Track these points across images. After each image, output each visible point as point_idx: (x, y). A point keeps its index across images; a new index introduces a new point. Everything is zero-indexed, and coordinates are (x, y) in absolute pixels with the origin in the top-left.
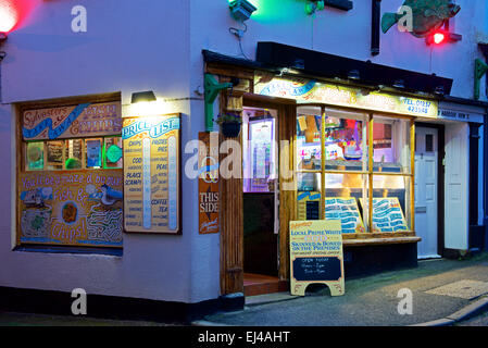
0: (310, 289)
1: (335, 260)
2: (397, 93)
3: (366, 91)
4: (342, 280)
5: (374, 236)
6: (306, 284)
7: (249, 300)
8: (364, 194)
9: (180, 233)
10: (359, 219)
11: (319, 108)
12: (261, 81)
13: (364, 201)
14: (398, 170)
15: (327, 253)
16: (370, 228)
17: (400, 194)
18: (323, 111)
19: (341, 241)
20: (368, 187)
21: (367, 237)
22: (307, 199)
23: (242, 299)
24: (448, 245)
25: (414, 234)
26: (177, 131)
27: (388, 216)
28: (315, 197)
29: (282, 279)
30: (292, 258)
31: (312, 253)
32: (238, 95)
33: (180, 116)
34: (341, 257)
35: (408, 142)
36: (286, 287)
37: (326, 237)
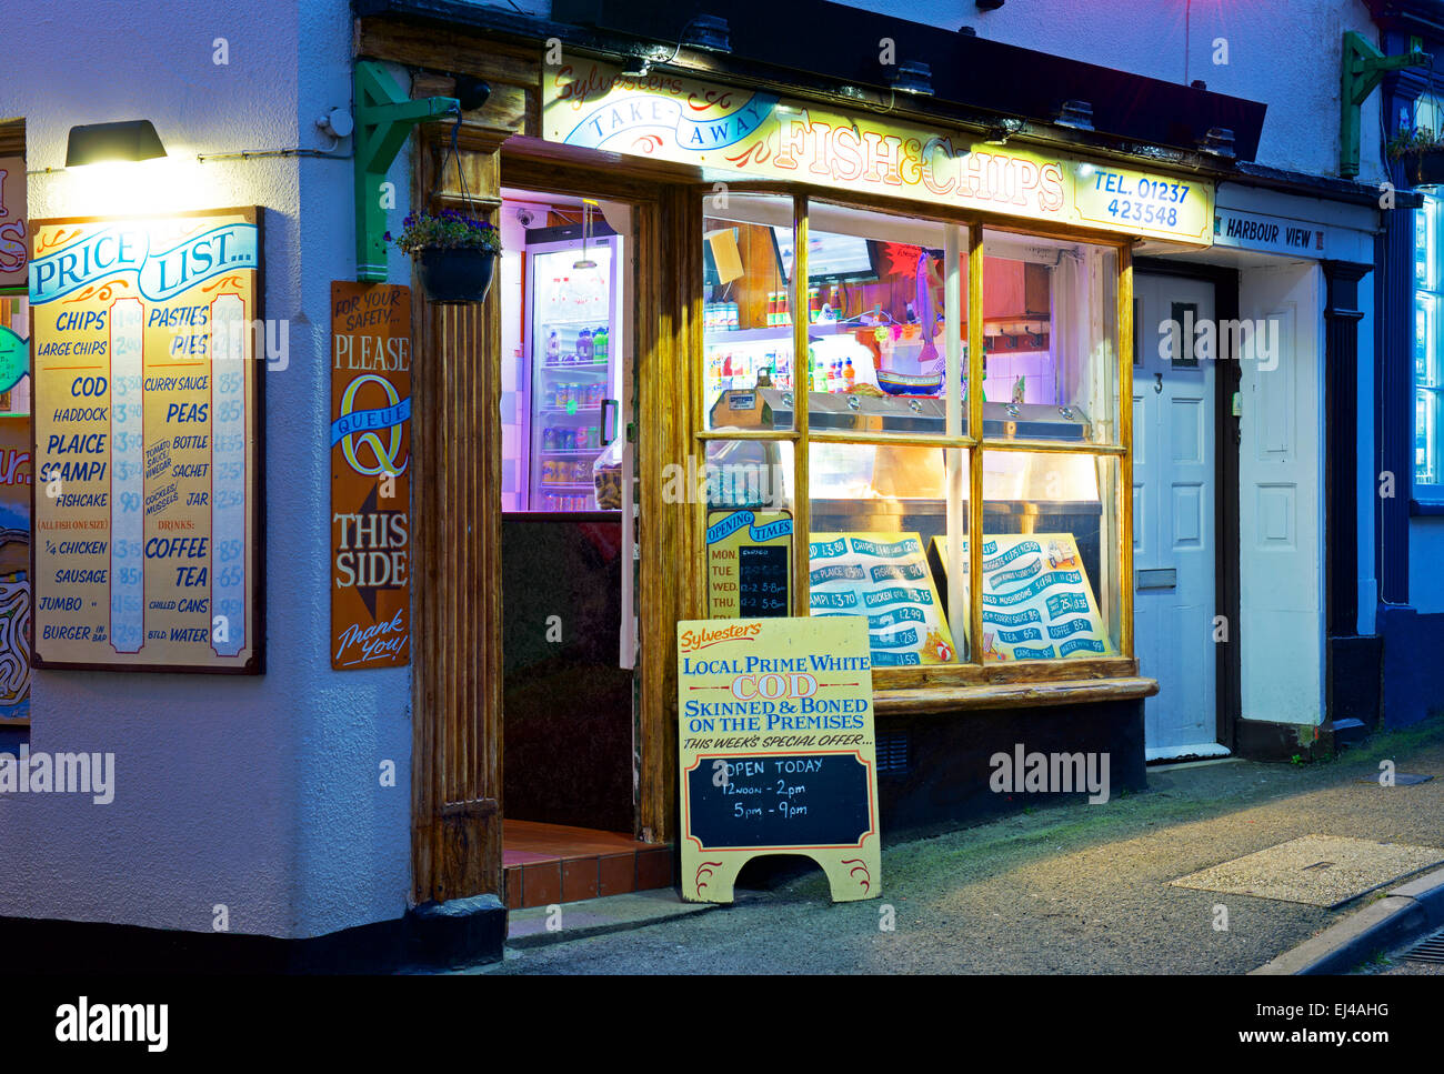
0: (753, 879)
1: (844, 769)
2: (1067, 151)
3: (958, 142)
4: (871, 840)
5: (988, 676)
6: (736, 858)
7: (520, 924)
8: (954, 520)
9: (257, 666)
10: (933, 612)
11: (789, 201)
12: (568, 94)
13: (953, 548)
14: (1073, 432)
15: (818, 741)
16: (973, 649)
17: (1081, 522)
18: (801, 209)
19: (869, 695)
20: (965, 493)
21: (963, 679)
22: (742, 537)
23: (497, 920)
24: (1252, 710)
25: (1131, 668)
26: (246, 277)
27: (1038, 603)
28: (772, 529)
29: (649, 841)
30: (688, 760)
31: (764, 742)
32: (483, 144)
33: (261, 218)
34: (867, 754)
35: (1110, 331)
36: (662, 872)
37: (813, 683)
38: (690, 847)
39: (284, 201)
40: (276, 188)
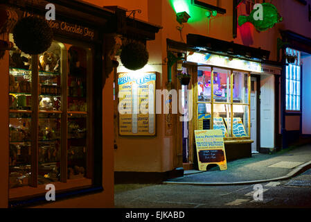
0: (209, 168)
1: (220, 152)
3: (231, 58)
4: (225, 161)
5: (233, 139)
6: (207, 164)
7: (185, 172)
8: (228, 115)
9: (156, 135)
10: (225, 129)
12: (190, 54)
13: (228, 120)
14: (239, 101)
15: (216, 148)
16: (231, 135)
17: (240, 115)
18: (212, 69)
19: (222, 140)
20: (230, 111)
21: (231, 139)
22: (203, 118)
23: (182, 171)
24: (262, 146)
25: (250, 138)
26: (154, 81)
27: (237, 128)
28: (207, 117)
29: (190, 163)
30: (198, 151)
31: (208, 148)
34: (224, 149)
37: (215, 139)
38: (199, 163)
39: (160, 71)
40: (159, 69)
